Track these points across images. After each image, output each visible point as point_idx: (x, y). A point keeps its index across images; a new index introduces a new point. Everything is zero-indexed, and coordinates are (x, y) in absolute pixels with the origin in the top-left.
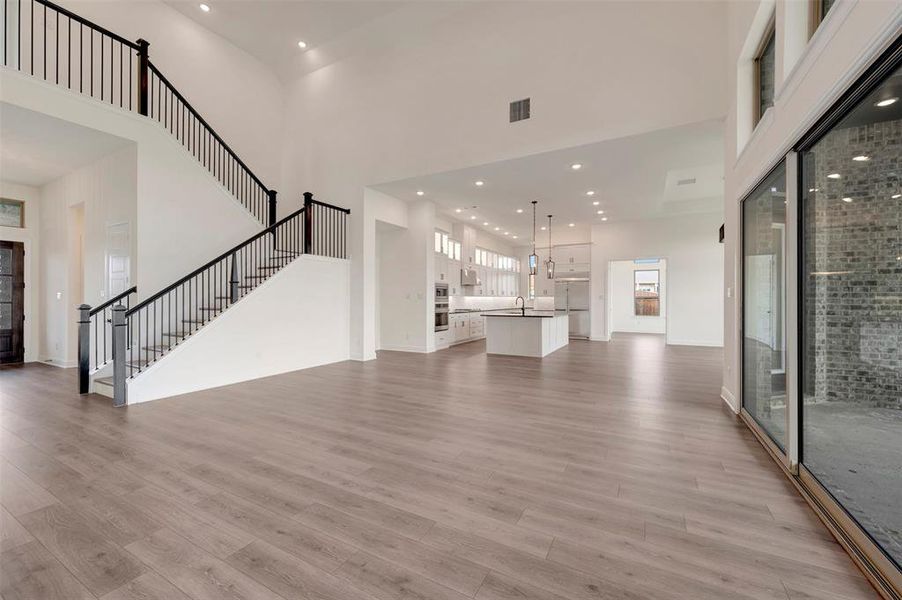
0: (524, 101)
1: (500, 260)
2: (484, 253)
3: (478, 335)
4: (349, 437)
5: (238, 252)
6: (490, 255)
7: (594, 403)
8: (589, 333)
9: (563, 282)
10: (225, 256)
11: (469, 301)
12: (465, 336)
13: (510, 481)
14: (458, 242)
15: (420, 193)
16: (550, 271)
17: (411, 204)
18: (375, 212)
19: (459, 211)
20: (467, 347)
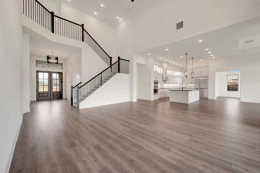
0: (181, 22)
1: (176, 73)
2: (170, 71)
3: (168, 96)
4: (125, 122)
5: (102, 73)
6: (172, 71)
7: (204, 120)
8: (208, 96)
9: (198, 79)
10: (99, 74)
11: (166, 86)
12: (163, 96)
13: (169, 140)
14: (161, 68)
15: (149, 54)
16: (192, 76)
17: (147, 57)
18: (136, 60)
19: (161, 58)
20: (164, 99)
